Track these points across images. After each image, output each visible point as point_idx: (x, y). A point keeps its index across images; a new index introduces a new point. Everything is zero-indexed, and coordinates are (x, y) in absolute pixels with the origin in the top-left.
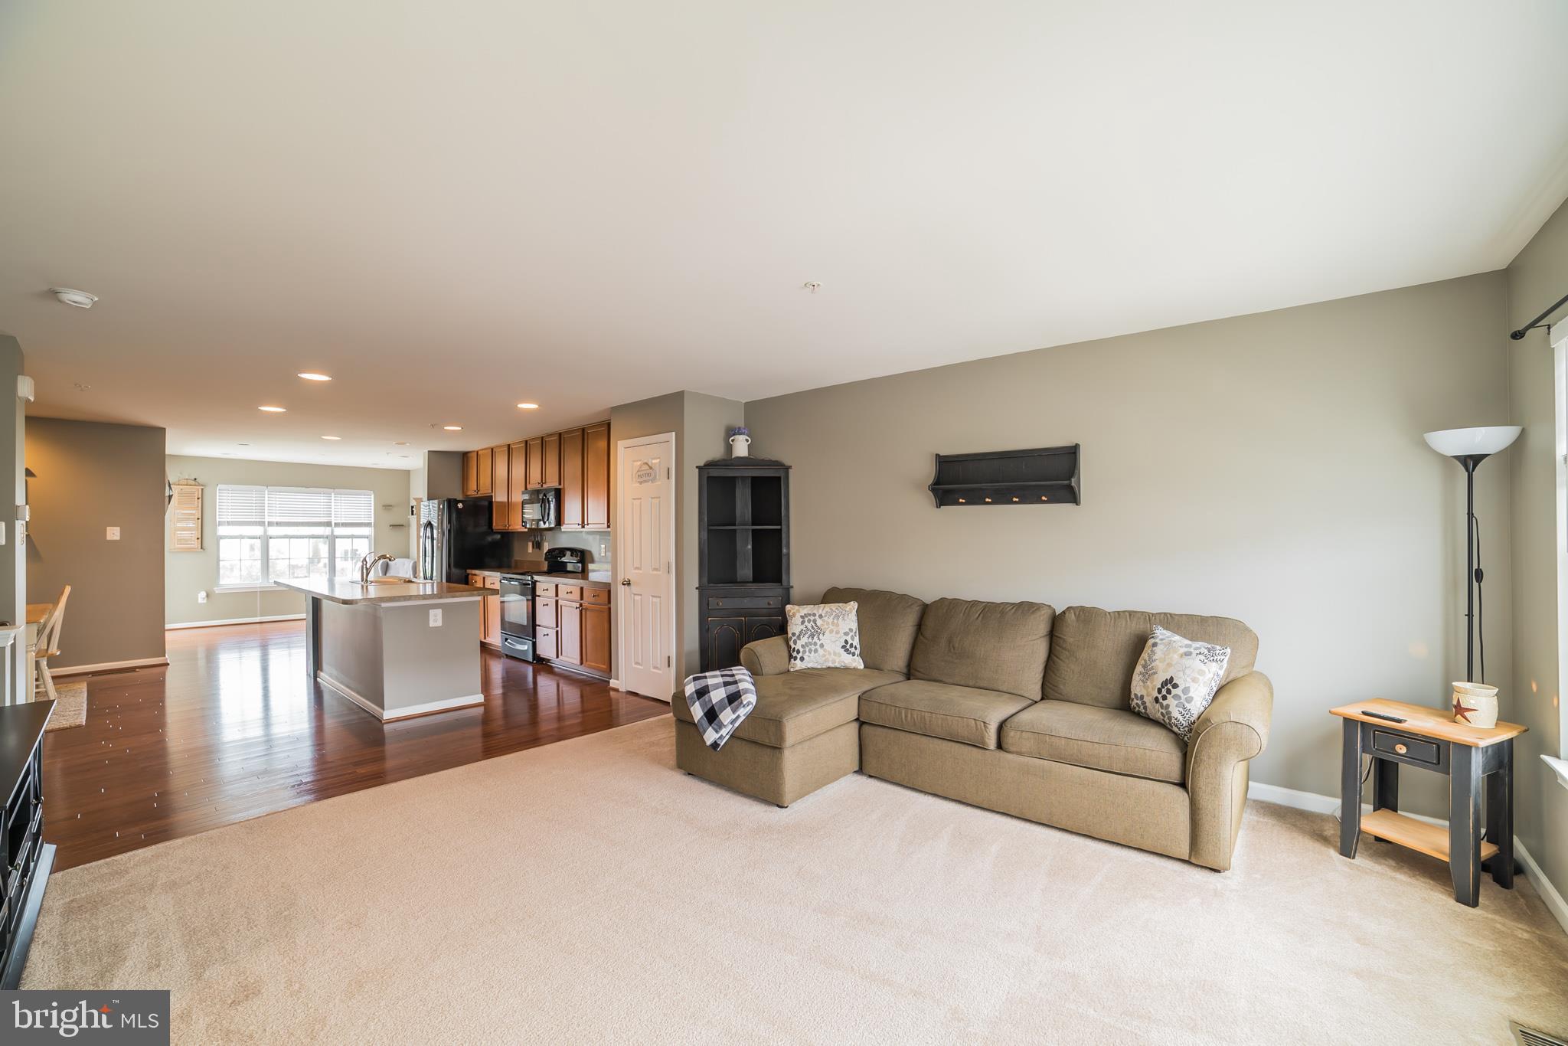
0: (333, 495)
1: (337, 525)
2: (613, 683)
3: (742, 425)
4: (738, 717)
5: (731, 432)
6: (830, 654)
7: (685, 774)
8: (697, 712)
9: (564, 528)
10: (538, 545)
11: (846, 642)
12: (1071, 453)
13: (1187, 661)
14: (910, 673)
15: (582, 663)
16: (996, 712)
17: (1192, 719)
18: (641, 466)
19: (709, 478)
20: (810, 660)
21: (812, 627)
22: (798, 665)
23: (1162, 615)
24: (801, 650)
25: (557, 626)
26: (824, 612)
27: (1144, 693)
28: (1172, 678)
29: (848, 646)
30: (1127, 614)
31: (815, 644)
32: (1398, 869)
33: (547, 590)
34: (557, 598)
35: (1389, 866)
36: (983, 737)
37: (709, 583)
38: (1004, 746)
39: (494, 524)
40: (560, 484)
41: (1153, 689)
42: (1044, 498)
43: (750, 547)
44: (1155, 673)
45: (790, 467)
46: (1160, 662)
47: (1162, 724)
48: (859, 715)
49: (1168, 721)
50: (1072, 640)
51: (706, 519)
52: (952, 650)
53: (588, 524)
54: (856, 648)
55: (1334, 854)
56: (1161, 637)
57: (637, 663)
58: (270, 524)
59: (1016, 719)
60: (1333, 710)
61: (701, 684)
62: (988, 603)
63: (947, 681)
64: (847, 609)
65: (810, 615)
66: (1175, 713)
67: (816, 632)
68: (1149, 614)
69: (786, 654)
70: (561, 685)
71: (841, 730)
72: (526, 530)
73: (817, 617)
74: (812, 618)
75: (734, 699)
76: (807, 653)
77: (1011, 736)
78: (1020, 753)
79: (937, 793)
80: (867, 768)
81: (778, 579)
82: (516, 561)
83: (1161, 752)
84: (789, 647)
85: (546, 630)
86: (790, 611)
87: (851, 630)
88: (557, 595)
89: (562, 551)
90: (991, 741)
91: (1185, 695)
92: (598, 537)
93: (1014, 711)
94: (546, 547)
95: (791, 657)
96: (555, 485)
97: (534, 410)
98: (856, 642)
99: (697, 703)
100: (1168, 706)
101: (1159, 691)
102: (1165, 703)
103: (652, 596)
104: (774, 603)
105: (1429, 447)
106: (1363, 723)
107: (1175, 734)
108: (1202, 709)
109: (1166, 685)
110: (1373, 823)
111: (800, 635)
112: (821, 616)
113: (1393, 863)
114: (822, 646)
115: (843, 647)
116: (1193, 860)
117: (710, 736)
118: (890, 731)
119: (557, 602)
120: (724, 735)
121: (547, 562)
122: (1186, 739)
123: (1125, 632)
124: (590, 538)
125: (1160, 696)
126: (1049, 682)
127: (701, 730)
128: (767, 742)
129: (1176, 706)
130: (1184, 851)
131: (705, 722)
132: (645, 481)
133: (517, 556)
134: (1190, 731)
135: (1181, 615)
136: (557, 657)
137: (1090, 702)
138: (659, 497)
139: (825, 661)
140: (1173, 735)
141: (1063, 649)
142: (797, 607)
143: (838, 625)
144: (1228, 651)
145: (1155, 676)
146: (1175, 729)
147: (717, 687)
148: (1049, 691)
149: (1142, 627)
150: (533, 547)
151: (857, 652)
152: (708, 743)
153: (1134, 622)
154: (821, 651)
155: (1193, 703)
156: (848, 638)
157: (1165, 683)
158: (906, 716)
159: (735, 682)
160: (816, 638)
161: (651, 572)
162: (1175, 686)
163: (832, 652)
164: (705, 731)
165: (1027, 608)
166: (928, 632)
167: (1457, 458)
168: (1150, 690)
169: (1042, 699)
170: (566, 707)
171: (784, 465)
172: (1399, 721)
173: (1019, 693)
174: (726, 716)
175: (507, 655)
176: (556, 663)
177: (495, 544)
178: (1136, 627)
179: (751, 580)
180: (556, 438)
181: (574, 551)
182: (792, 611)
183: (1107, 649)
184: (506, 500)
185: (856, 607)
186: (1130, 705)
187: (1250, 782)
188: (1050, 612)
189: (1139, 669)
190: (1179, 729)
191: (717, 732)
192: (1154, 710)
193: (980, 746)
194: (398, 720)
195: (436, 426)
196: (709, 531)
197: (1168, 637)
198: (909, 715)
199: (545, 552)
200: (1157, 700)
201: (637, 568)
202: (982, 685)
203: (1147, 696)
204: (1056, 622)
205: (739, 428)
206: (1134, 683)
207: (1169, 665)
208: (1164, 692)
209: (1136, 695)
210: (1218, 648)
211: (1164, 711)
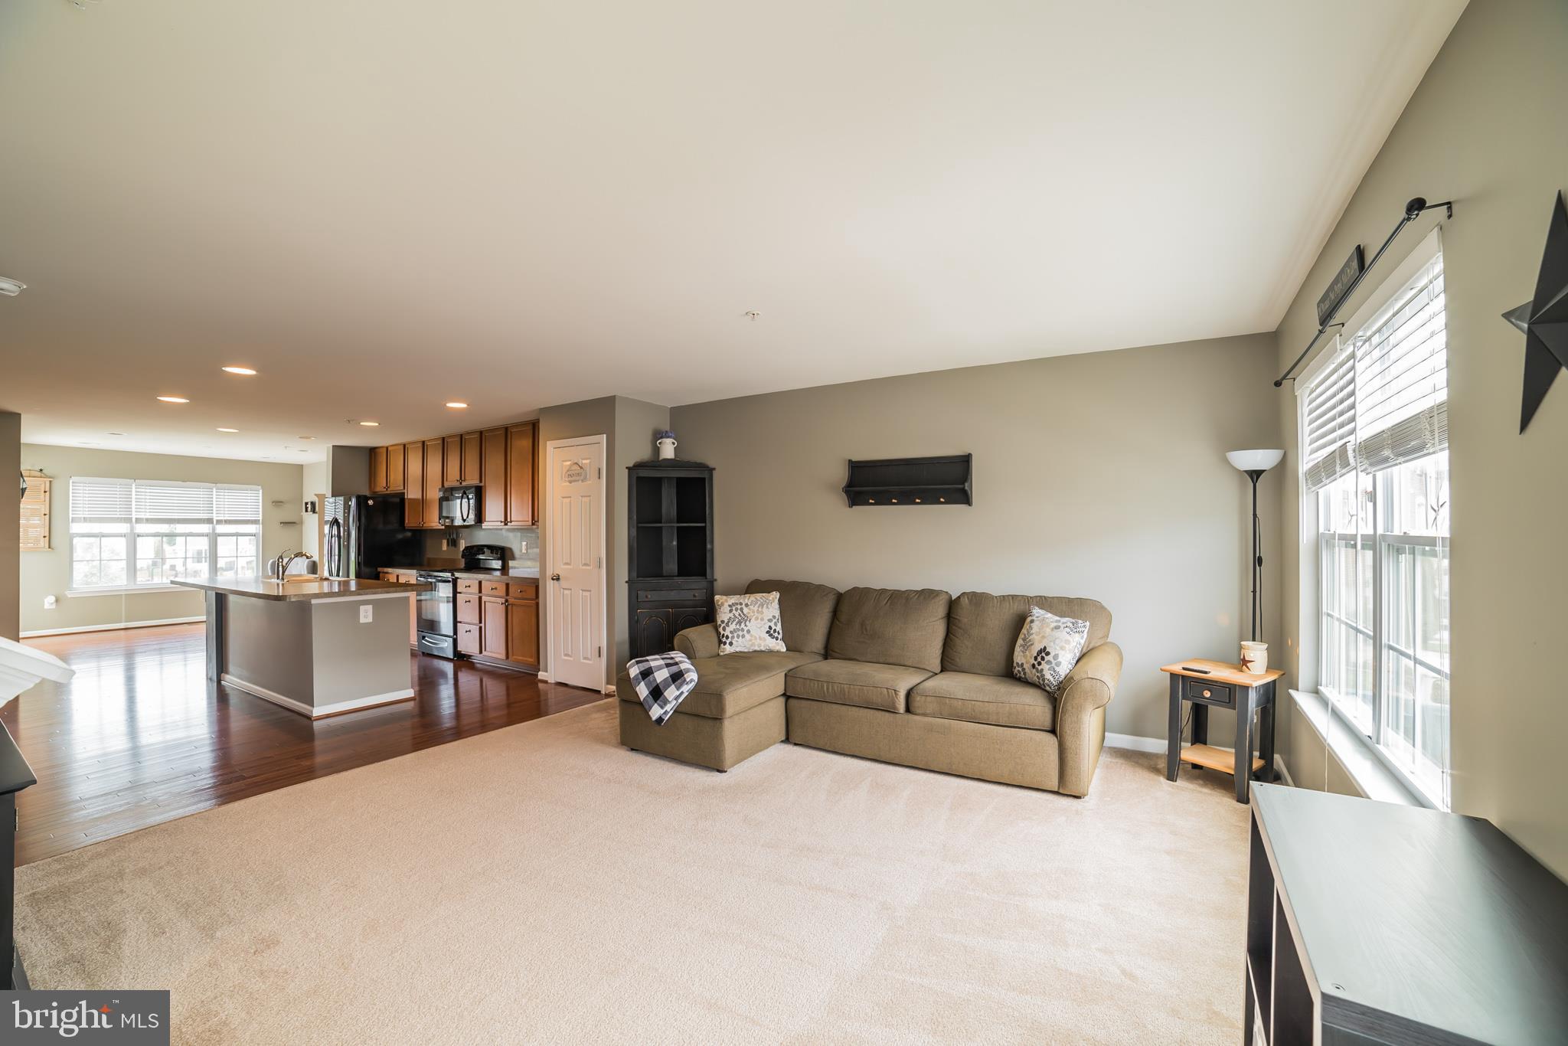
0: (214, 490)
1: (219, 522)
2: (541, 675)
3: (667, 427)
4: (682, 693)
5: (658, 435)
6: (756, 638)
7: (628, 750)
8: (643, 691)
9: (485, 525)
10: (454, 543)
11: (770, 628)
12: (965, 461)
13: (1057, 633)
14: (827, 654)
15: (507, 657)
16: (904, 682)
17: (1061, 680)
18: (571, 466)
19: (639, 478)
20: (739, 644)
21: (740, 615)
22: (728, 649)
23: (1038, 598)
24: (730, 635)
25: (480, 622)
26: (750, 601)
27: (1024, 661)
28: (1045, 648)
29: (772, 632)
30: (1011, 598)
31: (743, 630)
32: (1205, 785)
33: (469, 586)
34: (480, 595)
35: (1199, 785)
36: (894, 703)
37: (638, 577)
38: (912, 709)
39: (407, 521)
40: (481, 481)
41: (1031, 658)
42: (942, 500)
43: (675, 543)
44: (1032, 645)
45: (714, 469)
46: (1037, 635)
47: (1038, 685)
48: (785, 690)
49: (1042, 683)
50: (966, 620)
51: (635, 517)
52: (865, 632)
53: (511, 522)
54: (779, 633)
55: (1162, 780)
56: (1037, 615)
57: (566, 655)
58: (138, 521)
59: (921, 686)
60: (1163, 668)
61: (644, 666)
62: (895, 590)
63: (860, 659)
64: (771, 598)
65: (737, 604)
66: (1048, 676)
67: (743, 619)
68: (1028, 597)
69: (716, 640)
70: (484, 680)
71: (771, 704)
72: (443, 527)
73: (743, 606)
74: (739, 607)
75: (677, 677)
76: (736, 639)
77: (918, 701)
78: (925, 715)
79: (856, 754)
80: (794, 738)
81: (702, 573)
82: (429, 559)
83: (1035, 705)
84: (718, 633)
85: (468, 627)
86: (718, 601)
87: (774, 617)
88: (480, 591)
89: (480, 549)
90: (901, 706)
91: (1055, 660)
92: (519, 534)
93: (919, 681)
94: (463, 545)
95: (720, 642)
96: (475, 482)
97: (463, 409)
98: (779, 628)
99: (642, 683)
100: (1042, 670)
101: (1036, 659)
102: (1040, 668)
103: (583, 590)
104: (700, 595)
105: (1229, 463)
106: (1183, 677)
107: (1048, 692)
108: (1068, 671)
109: (1041, 653)
110: (1190, 754)
111: (729, 622)
112: (747, 605)
113: (1201, 782)
114: (748, 631)
115: (768, 632)
116: (1061, 791)
117: (656, 712)
118: (813, 703)
119: (480, 598)
120: (668, 710)
121: (463, 560)
122: (1056, 695)
123: (1009, 612)
124: (511, 535)
125: (1036, 663)
126: (948, 657)
127: (647, 707)
128: (708, 714)
129: (1049, 670)
130: (1054, 784)
131: (651, 700)
132: (575, 481)
133: (430, 554)
134: (1059, 689)
135: (1053, 598)
136: (481, 652)
137: (979, 672)
138: (590, 496)
139: (752, 645)
140: (1046, 694)
141: (959, 628)
142: (725, 597)
143: (762, 613)
144: (1088, 624)
145: (1033, 647)
146: (1048, 688)
147: (659, 668)
148: (947, 664)
149: (1022, 607)
150: (448, 545)
151: (780, 637)
152: (654, 718)
153: (1016, 604)
154: (748, 636)
155: (1061, 667)
156: (772, 624)
157: (1040, 652)
158: (828, 689)
159: (676, 664)
160: (743, 625)
161: (581, 566)
162: (1048, 654)
163: (758, 637)
164: (651, 708)
165: (928, 595)
166: (843, 617)
167: (1246, 471)
168: (1028, 658)
169: (942, 671)
170: (491, 702)
171: (708, 467)
172: (1206, 673)
173: (922, 667)
174: (671, 693)
175: (423, 653)
176: (478, 659)
177: (405, 542)
178: (1017, 608)
179: (676, 574)
180: (477, 436)
181: (493, 549)
182: (721, 601)
183: (994, 626)
184: (420, 497)
185: (778, 597)
186: (1013, 672)
187: (1106, 733)
188: (947, 597)
189: (1020, 642)
190: (1050, 688)
191: (662, 708)
192: (1032, 675)
193: (891, 711)
194: (328, 716)
195: (352, 421)
196: (638, 528)
197: (1042, 615)
198: (830, 688)
199: (462, 549)
200: (1033, 666)
201: (567, 564)
202: (891, 661)
203: (1027, 663)
204: (953, 605)
205: (666, 432)
206: (1016, 653)
207: (1043, 637)
208: (1039, 659)
209: (1017, 663)
210: (1080, 621)
211: (1039, 675)
